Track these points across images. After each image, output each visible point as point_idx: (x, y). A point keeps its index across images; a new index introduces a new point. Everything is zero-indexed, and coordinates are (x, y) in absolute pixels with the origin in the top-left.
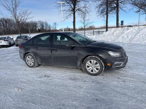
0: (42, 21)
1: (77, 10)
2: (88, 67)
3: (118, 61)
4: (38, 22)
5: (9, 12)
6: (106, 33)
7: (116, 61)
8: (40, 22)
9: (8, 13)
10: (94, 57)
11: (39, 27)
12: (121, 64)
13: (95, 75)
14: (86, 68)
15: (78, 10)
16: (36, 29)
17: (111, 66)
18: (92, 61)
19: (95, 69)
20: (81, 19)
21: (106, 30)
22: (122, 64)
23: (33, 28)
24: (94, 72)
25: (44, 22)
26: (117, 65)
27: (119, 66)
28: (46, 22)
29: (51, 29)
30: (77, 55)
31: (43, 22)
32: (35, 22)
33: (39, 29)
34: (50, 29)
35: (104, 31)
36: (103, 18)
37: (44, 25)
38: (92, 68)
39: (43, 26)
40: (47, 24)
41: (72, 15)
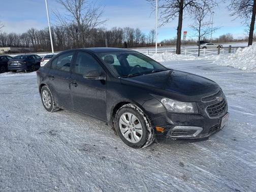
0: (131, 27)
1: (186, 5)
2: (124, 126)
3: (184, 124)
4: (125, 29)
5: (69, 13)
6: (241, 50)
7: (178, 122)
8: (128, 29)
9: (69, 16)
10: (132, 107)
11: (126, 39)
12: (194, 131)
13: (135, 146)
14: (119, 128)
15: (189, 3)
16: (120, 42)
17: (165, 133)
18: (130, 115)
19: (135, 132)
20: (194, 21)
21: (247, 45)
22: (198, 132)
23: (116, 40)
24: (133, 141)
25: (135, 29)
26: (183, 134)
27: (188, 136)
28: (137, 30)
29: (146, 42)
30: (104, 97)
31: (132, 30)
32: (120, 30)
33: (125, 43)
34: (144, 42)
35: (237, 48)
36: (244, 19)
37: (135, 34)
38: (129, 129)
39: (132, 37)
40: (138, 34)
41: (177, 14)
